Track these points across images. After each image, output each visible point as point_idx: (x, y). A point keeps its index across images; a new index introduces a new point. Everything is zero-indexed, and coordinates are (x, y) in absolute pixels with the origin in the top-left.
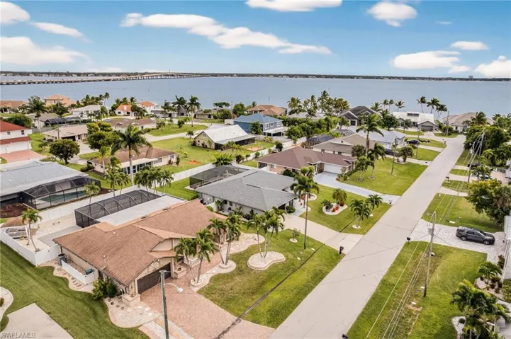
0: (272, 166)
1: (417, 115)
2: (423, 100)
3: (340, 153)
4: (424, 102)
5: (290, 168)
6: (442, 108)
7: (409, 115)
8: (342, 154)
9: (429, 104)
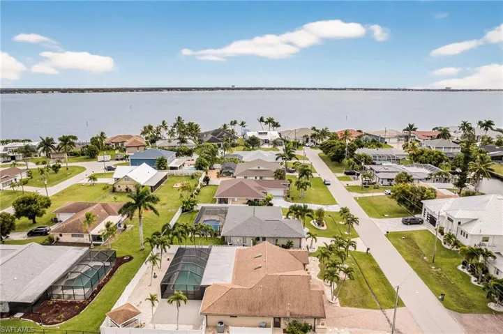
0: (233, 200)
1: (266, 133)
2: (262, 120)
3: (261, 178)
4: (263, 121)
5: (252, 199)
6: (276, 125)
7: (260, 133)
8: (264, 178)
9: (266, 123)
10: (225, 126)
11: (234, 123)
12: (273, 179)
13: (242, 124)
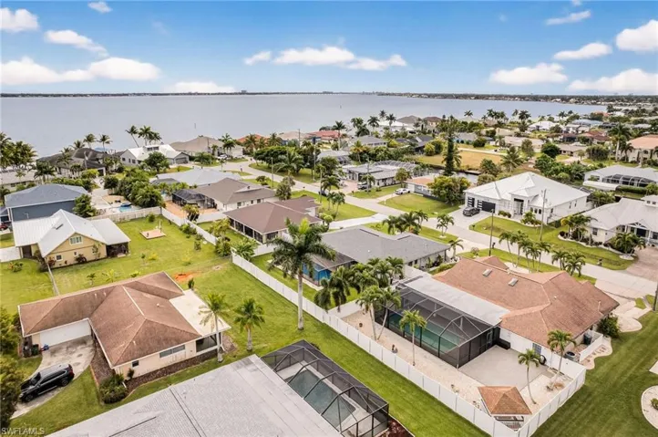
2: (133, 131)
3: (259, 201)
4: (135, 133)
9: (141, 134)
10: (78, 145)
11: (90, 139)
12: (277, 200)
13: (104, 139)
